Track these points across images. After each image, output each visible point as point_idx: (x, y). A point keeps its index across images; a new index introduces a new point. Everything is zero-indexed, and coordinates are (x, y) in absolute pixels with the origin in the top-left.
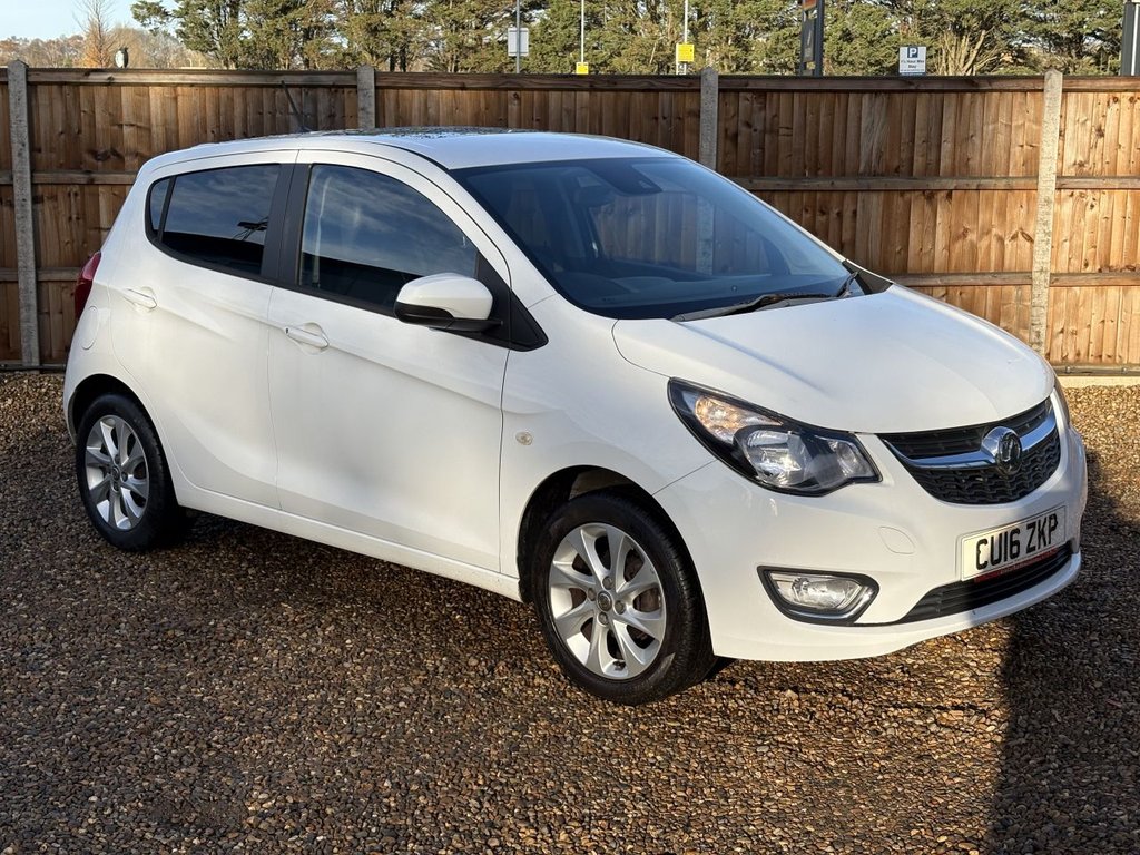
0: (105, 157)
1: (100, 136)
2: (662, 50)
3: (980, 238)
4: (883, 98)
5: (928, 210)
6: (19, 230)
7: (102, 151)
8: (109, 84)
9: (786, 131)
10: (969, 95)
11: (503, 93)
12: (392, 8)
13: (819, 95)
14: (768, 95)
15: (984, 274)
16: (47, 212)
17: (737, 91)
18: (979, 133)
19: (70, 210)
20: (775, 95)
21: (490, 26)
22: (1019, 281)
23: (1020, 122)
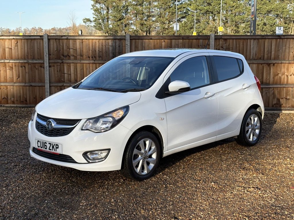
0: (66, 56)
1: (65, 52)
2: (216, 28)
3: (282, 75)
4: (256, 40)
5: (268, 68)
6: (45, 73)
7: (65, 55)
8: (67, 39)
9: (232, 49)
10: (279, 39)
11: (161, 40)
12: (147, 19)
13: (240, 40)
14: (227, 40)
15: (283, 84)
16: (52, 70)
17: (219, 39)
18: (281, 49)
19: (58, 69)
20: (229, 40)
21: (171, 23)
22: (292, 86)
23: (292, 46)
